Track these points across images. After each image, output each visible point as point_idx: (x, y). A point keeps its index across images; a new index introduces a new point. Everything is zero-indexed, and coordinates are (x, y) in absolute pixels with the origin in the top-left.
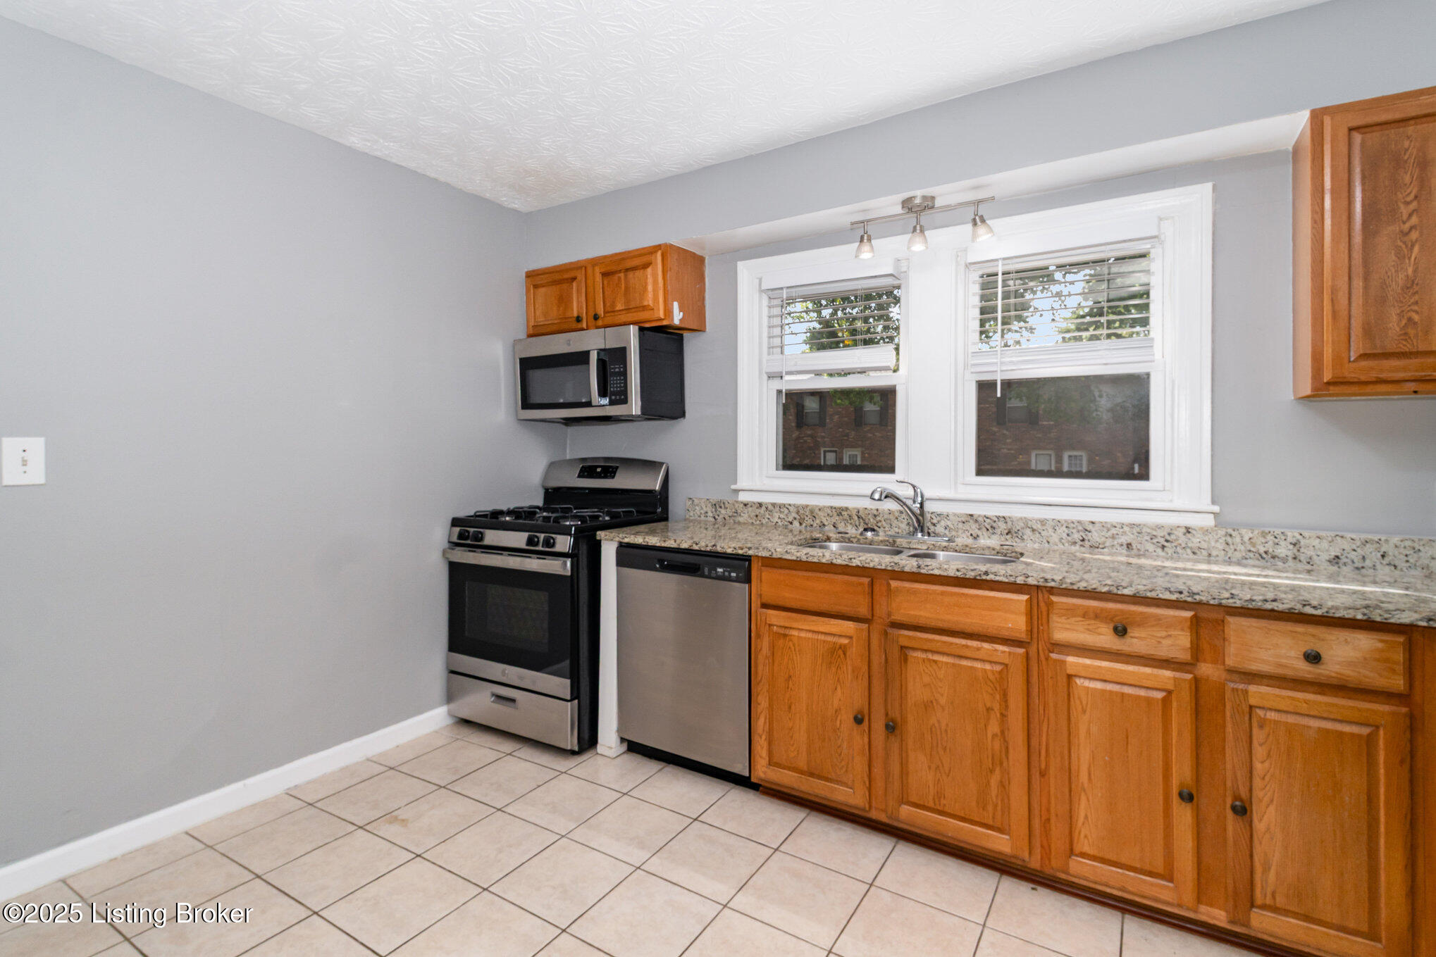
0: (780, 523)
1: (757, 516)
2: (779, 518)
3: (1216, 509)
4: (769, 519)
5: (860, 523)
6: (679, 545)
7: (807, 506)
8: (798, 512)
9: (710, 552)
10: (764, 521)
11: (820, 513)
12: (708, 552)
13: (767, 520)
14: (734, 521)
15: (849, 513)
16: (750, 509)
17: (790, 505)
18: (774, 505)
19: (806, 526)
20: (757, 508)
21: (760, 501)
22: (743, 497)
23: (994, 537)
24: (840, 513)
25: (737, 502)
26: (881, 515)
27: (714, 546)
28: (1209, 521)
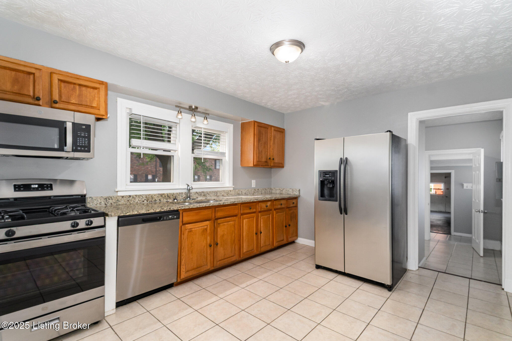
0: (139, 202)
1: (128, 201)
2: (138, 200)
3: (234, 186)
4: (134, 201)
5: (168, 198)
6: (155, 211)
7: (150, 195)
8: (146, 197)
9: (169, 211)
10: (131, 202)
11: (155, 197)
12: (167, 211)
13: (133, 202)
14: (117, 204)
15: (165, 195)
16: (125, 198)
17: (143, 195)
18: (136, 196)
19: (149, 202)
20: (128, 198)
21: (130, 195)
22: (120, 194)
23: (201, 197)
24: (162, 196)
25: (118, 196)
26: (174, 195)
27: (170, 208)
28: (232, 189)
